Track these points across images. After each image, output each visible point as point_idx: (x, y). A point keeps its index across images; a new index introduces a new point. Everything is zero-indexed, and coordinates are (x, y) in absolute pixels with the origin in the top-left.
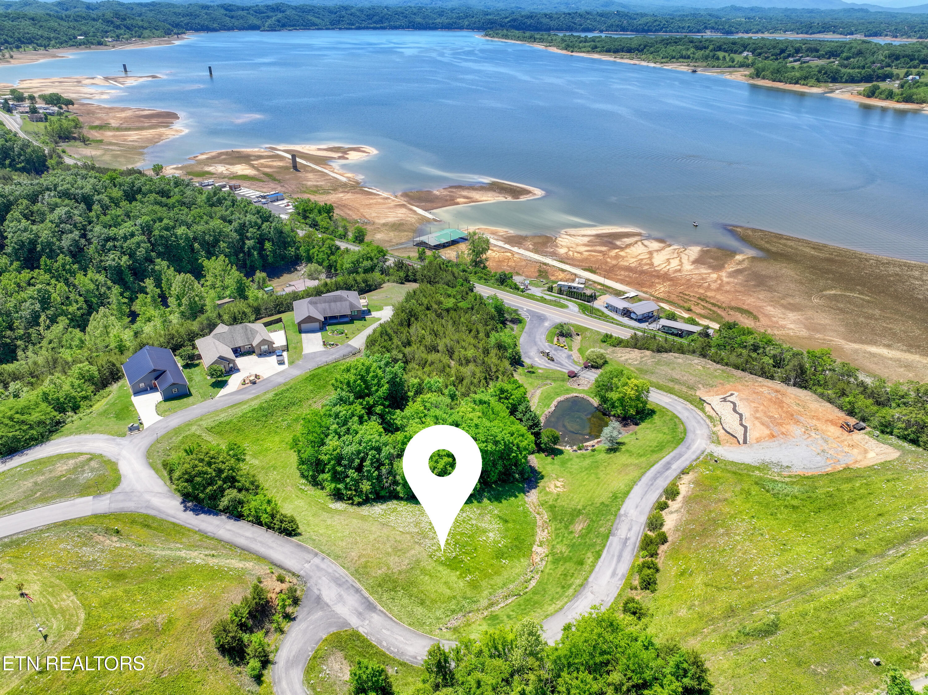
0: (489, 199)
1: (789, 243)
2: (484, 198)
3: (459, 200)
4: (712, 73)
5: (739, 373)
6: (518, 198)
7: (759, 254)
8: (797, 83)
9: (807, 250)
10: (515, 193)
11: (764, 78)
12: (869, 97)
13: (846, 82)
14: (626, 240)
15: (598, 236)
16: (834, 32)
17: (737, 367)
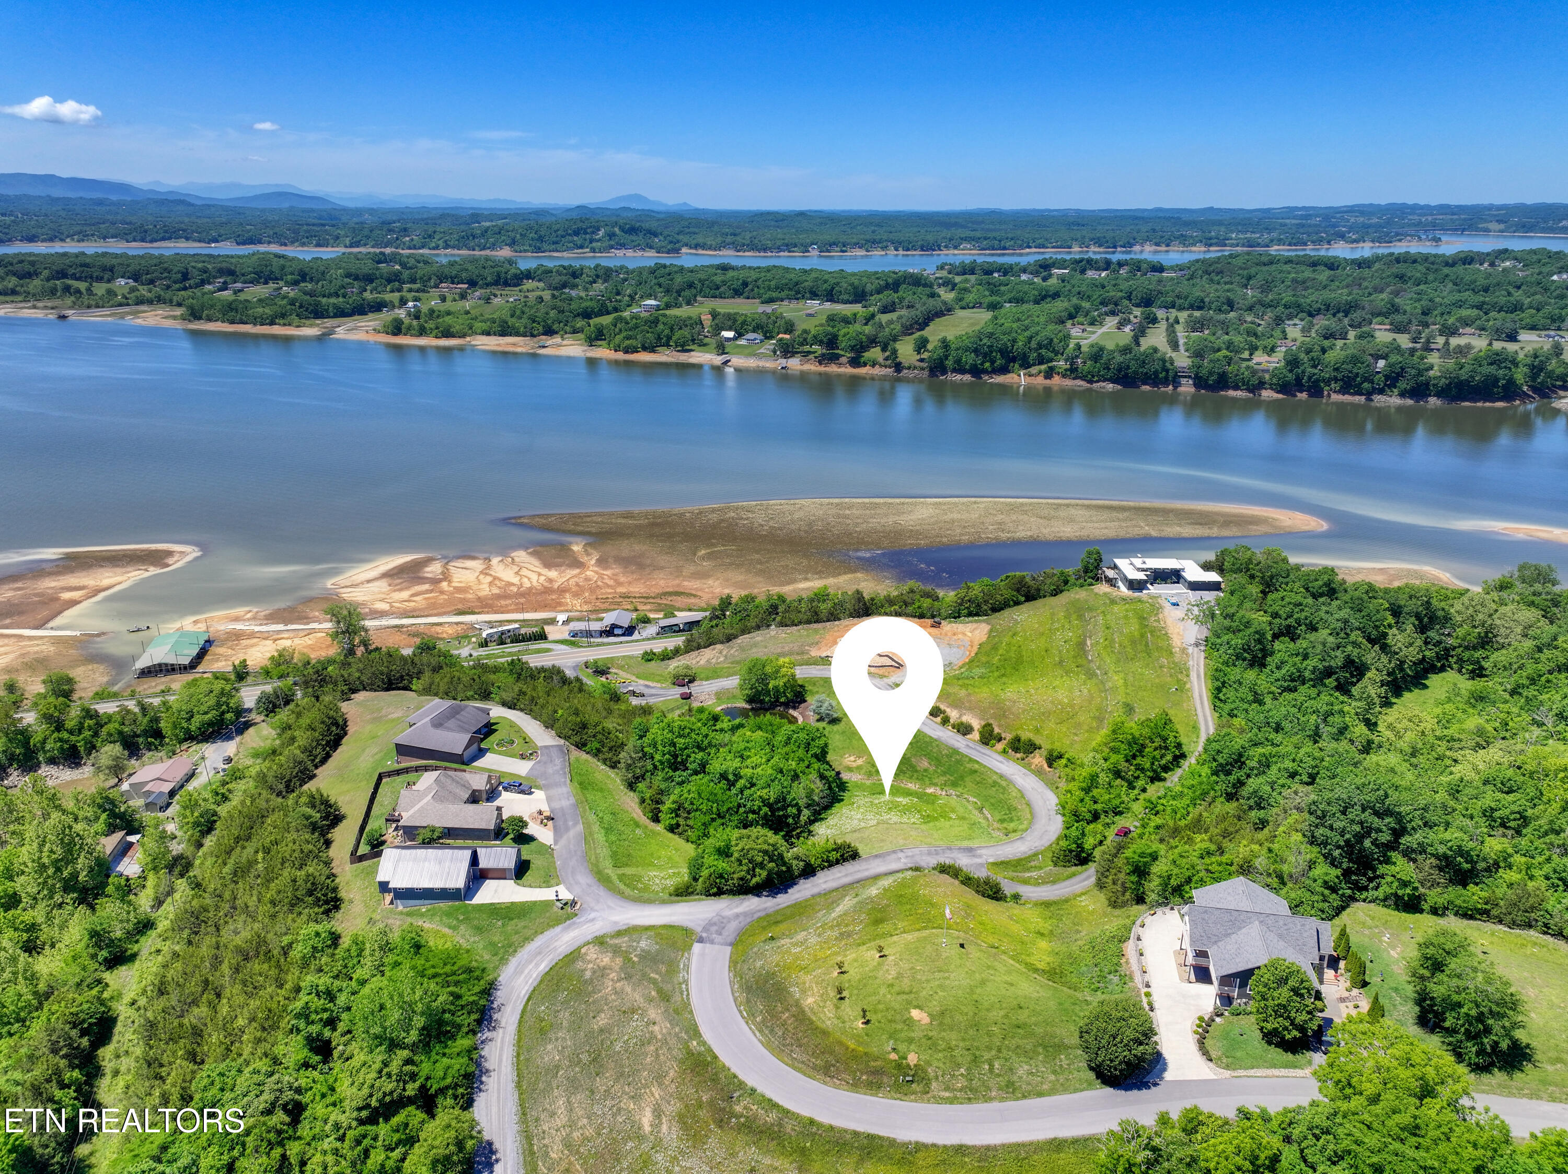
0: (119, 579)
1: (594, 518)
2: (106, 582)
3: (66, 596)
4: (98, 317)
5: (815, 626)
6: (168, 566)
7: (591, 540)
8: (272, 323)
9: (623, 521)
10: (157, 558)
11: (209, 319)
12: (395, 334)
13: (335, 316)
14: (428, 569)
15: (385, 575)
16: (187, 239)
17: (809, 622)
